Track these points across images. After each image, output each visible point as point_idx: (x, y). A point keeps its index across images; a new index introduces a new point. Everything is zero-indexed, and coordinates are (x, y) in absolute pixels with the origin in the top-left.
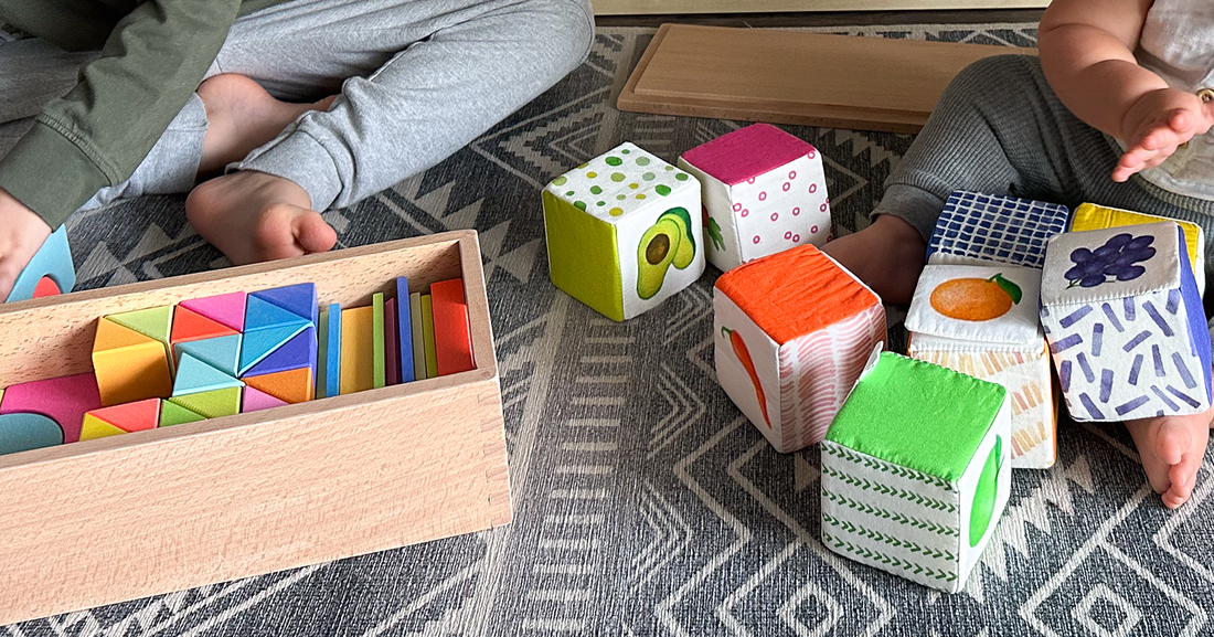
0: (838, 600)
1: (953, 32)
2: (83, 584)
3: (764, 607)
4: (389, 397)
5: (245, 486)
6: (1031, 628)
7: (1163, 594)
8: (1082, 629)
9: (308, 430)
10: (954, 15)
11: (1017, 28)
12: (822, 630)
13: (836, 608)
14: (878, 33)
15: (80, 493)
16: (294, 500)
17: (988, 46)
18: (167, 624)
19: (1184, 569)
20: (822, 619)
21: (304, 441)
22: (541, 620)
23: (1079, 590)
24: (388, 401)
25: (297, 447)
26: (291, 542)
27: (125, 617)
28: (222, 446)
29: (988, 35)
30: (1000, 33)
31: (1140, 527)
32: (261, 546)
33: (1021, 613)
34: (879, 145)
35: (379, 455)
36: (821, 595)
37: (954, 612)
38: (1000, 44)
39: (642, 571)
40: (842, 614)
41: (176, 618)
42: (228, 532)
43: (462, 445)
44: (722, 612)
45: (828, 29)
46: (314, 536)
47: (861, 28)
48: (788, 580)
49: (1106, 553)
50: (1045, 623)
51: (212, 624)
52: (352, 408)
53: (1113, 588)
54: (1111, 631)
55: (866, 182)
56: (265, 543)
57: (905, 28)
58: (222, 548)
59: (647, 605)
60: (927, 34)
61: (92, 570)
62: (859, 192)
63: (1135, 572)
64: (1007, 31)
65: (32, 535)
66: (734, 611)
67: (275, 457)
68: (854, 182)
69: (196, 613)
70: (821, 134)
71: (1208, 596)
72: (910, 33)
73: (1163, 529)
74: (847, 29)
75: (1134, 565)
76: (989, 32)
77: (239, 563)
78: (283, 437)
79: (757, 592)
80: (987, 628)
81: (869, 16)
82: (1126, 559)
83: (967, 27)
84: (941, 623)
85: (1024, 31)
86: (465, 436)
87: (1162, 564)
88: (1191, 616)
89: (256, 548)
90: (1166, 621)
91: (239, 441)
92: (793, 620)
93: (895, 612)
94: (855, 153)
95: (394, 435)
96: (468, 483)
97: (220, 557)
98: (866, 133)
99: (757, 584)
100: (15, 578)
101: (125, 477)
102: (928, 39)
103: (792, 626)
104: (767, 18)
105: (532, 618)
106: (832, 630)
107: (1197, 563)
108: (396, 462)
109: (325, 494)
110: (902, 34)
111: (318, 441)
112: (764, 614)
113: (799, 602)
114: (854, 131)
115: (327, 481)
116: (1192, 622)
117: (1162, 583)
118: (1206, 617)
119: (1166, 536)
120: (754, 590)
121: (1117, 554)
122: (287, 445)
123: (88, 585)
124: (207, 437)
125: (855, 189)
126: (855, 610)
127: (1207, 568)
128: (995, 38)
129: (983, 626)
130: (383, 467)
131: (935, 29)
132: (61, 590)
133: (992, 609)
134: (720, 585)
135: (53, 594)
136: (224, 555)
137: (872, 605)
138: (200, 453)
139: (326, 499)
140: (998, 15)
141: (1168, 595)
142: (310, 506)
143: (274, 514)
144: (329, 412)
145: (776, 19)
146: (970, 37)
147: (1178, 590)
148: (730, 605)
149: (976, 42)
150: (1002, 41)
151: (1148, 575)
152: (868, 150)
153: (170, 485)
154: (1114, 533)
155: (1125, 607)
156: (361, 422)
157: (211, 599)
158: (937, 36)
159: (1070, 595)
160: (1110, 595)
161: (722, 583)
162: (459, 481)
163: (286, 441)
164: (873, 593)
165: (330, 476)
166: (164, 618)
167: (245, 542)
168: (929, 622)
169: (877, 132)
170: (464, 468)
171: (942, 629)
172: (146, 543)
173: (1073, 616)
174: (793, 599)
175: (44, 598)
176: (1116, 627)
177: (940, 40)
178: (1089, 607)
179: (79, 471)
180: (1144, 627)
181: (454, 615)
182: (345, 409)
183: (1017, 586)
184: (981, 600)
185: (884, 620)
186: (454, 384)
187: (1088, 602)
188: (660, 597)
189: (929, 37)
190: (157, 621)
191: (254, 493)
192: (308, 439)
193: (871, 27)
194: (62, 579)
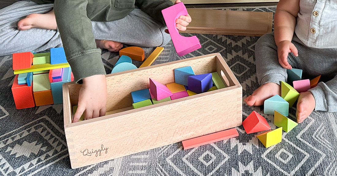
0: (215, 155)
1: (250, 9)
2: (138, 146)
3: (195, 157)
4: (216, 93)
5: (180, 117)
6: (264, 160)
7: (298, 150)
8: (277, 160)
9: (197, 102)
10: (250, 4)
11: (267, 7)
12: (210, 163)
13: (214, 157)
14: (230, 9)
15: (140, 121)
16: (192, 121)
17: (259, 12)
18: (32, 168)
19: (304, 144)
20: (210, 160)
21: (196, 105)
22: (135, 163)
23: (277, 150)
24: (216, 94)
25: (194, 106)
26: (189, 132)
27: (20, 166)
28: (176, 107)
29: (259, 9)
30: (262, 9)
31: (293, 134)
32: (182, 133)
33: (262, 156)
34: (229, 39)
35: (213, 108)
36: (210, 154)
37: (245, 157)
38: (262, 11)
39: (163, 150)
40: (215, 158)
41: (35, 166)
42: (174, 130)
43: (232, 105)
44: (184, 159)
45: (216, 8)
46: (195, 130)
47: (226, 8)
48: (202, 150)
49: (284, 140)
50: (268, 159)
51: (45, 167)
52: (208, 96)
53: (286, 149)
54: (285, 160)
55: (226, 48)
56: (183, 133)
57: (237, 8)
58: (173, 135)
59: (164, 158)
60: (243, 9)
61: (141, 142)
62: (224, 51)
63: (291, 145)
64: (265, 8)
65: (127, 133)
66: (187, 159)
67: (188, 109)
68: (223, 48)
69: (40, 165)
70: (214, 36)
71: (310, 151)
72: (238, 9)
73: (299, 134)
74: (221, 8)
75: (291, 143)
76: (260, 8)
77: (176, 138)
78: (191, 104)
79: (193, 154)
80: (253, 160)
81: (228, 4)
82: (289, 142)
83: (254, 7)
84: (241, 159)
85: (269, 8)
86: (233, 102)
87: (298, 143)
88: (305, 155)
89: (181, 134)
90: (299, 157)
91: (180, 105)
92: (203, 160)
93: (229, 157)
94: (223, 41)
95: (217, 102)
96: (233, 115)
97: (172, 137)
98: (226, 36)
99: (193, 152)
100: (121, 145)
101: (152, 116)
102: (243, 11)
103: (202, 162)
104: (200, 5)
105: (133, 163)
106: (213, 162)
107: (307, 142)
108: (216, 110)
109: (199, 119)
110: (236, 9)
111: (199, 105)
112: (195, 159)
113: (204, 156)
114: (222, 35)
115: (200, 115)
116: (306, 157)
117: (298, 148)
118: (309, 156)
119: (300, 136)
120: (193, 153)
121: (287, 141)
122: (192, 106)
123: (139, 146)
124: (173, 105)
125: (223, 50)
126: (219, 157)
127: (310, 144)
128: (261, 10)
129: (252, 160)
130: (214, 111)
131: (245, 8)
132: (132, 148)
133: (255, 155)
134: (183, 152)
135: (130, 149)
136: (173, 136)
137: (223, 156)
138: (170, 109)
139: (199, 120)
140: (262, 4)
141: (300, 151)
142: (195, 122)
143: (186, 125)
144: (202, 97)
145: (202, 5)
146: (255, 10)
147: (302, 149)
148: (186, 157)
149: (256, 11)
150: (263, 11)
151: (295, 146)
152: (226, 40)
153: (162, 118)
154: (287, 136)
155: (289, 154)
156: (209, 99)
157: (44, 161)
158: (246, 10)
159: (275, 151)
160: (285, 151)
161: (184, 152)
162: (231, 114)
163: (192, 105)
164: (224, 153)
165: (200, 114)
166: (31, 166)
167: (179, 133)
168: (238, 159)
169: (229, 35)
170: (232, 111)
171: (241, 161)
172: (155, 134)
173: (275, 157)
174: (203, 155)
175: (128, 150)
176: (286, 159)
177: (247, 11)
178: (280, 154)
179: (140, 115)
180: (293, 159)
181: (112, 163)
182: (206, 96)
183: (261, 150)
184: (252, 153)
185: (226, 159)
186: (231, 89)
187: (279, 153)
188: (167, 156)
189: (244, 10)
190: (29, 167)
191: (182, 119)
192: (197, 104)
193: (228, 7)
194: (133, 145)
